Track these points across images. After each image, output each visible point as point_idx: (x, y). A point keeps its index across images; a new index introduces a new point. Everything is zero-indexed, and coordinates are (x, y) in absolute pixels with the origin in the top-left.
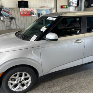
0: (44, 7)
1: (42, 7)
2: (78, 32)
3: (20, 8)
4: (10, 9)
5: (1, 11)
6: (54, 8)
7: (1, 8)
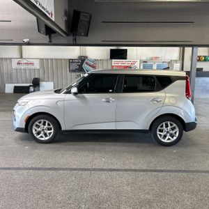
0: (156, 58)
1: (152, 59)
2: (111, 91)
3: (113, 60)
5: (82, 63)
6: (176, 61)
7: (83, 59)
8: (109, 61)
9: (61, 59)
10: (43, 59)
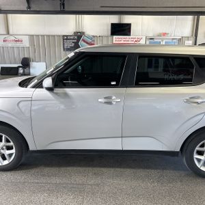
0: (164, 34)
1: (159, 35)
3: (115, 37)
4: (95, 39)
5: (78, 40)
6: (188, 38)
7: (79, 36)
8: (110, 38)
9: (54, 36)
10: (33, 36)
